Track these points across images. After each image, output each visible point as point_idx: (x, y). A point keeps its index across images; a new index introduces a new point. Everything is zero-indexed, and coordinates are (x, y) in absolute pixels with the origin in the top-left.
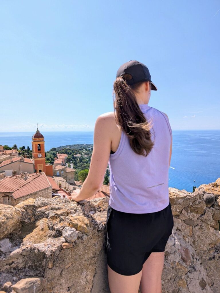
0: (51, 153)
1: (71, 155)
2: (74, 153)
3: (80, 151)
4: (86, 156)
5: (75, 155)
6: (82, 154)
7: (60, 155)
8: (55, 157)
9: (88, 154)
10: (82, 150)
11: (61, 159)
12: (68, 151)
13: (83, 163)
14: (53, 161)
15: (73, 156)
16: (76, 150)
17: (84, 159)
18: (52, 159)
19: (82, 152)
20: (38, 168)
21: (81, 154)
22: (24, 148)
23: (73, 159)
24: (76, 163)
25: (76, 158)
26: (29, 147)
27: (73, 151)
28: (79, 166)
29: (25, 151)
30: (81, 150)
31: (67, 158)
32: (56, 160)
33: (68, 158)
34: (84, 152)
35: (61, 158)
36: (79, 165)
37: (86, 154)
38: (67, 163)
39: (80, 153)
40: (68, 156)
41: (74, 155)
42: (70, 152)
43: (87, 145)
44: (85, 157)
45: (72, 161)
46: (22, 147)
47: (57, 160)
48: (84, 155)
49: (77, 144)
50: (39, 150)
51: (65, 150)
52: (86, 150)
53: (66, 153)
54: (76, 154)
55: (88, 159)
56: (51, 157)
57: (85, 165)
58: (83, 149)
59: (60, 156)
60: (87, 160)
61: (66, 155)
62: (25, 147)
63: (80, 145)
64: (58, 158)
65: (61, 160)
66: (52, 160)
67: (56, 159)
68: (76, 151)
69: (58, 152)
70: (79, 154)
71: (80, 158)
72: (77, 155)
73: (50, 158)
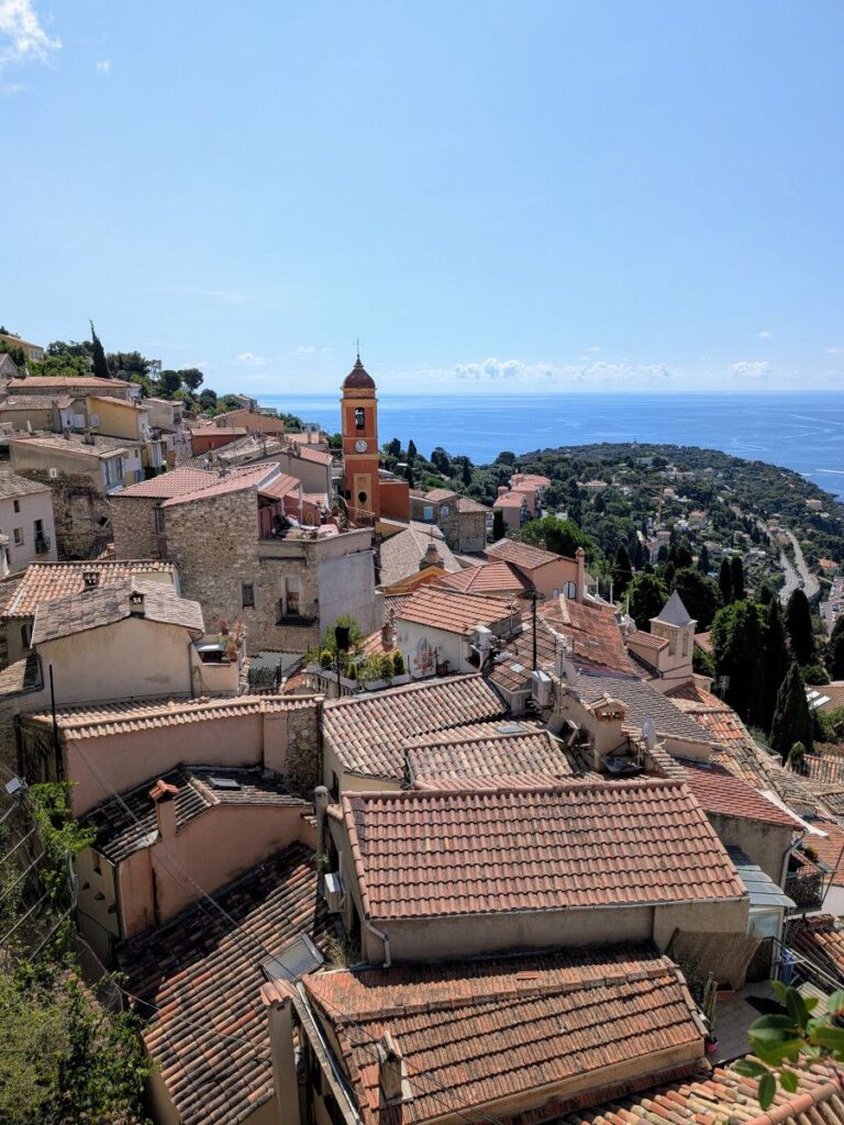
0: (494, 470)
1: (566, 484)
2: (580, 474)
3: (607, 469)
4: (626, 489)
5: (584, 482)
6: (609, 482)
7: (522, 480)
8: (499, 485)
9: (638, 482)
10: (615, 467)
11: (523, 492)
12: (556, 467)
13: (608, 513)
14: (490, 498)
15: (573, 484)
16: (590, 465)
17: (615, 501)
18: (488, 489)
19: (614, 472)
20: (356, 488)
21: (606, 481)
22: (396, 444)
23: (568, 498)
24: (579, 513)
25: (584, 493)
26: (415, 443)
27: (575, 466)
28: (588, 524)
29: (401, 458)
30: (610, 464)
31: (548, 492)
32: (504, 496)
33: (549, 490)
34: (619, 475)
35: (524, 489)
36: (587, 520)
37: (626, 481)
38: (545, 508)
39: (605, 476)
40: (553, 484)
41: (580, 484)
42: (562, 471)
43: (642, 446)
44: (622, 492)
45: (565, 502)
46: (390, 441)
47: (509, 494)
48: (617, 485)
49: (605, 444)
50: (360, 427)
51: (545, 463)
52: (631, 465)
53: (548, 473)
54: (587, 479)
55: (632, 499)
56: (486, 483)
57: (611, 520)
58: (618, 463)
59: (518, 481)
60: (630, 503)
61: (545, 481)
62: (399, 443)
63: (615, 446)
64: (513, 488)
65: (521, 497)
66: (489, 492)
67: (503, 493)
68: (587, 468)
69: (519, 468)
70: (599, 479)
71: (600, 495)
72: (589, 484)
73: (482, 487)
